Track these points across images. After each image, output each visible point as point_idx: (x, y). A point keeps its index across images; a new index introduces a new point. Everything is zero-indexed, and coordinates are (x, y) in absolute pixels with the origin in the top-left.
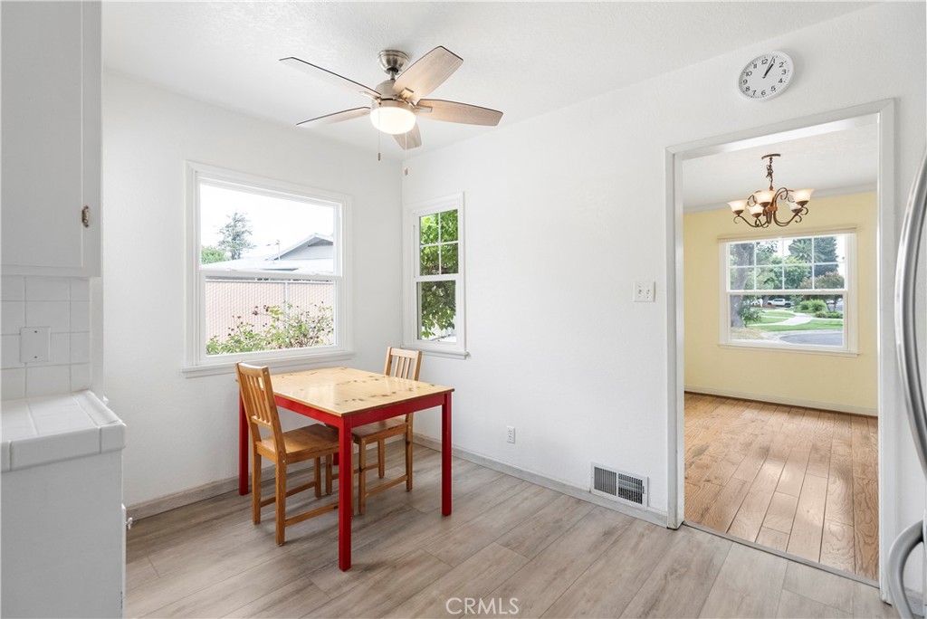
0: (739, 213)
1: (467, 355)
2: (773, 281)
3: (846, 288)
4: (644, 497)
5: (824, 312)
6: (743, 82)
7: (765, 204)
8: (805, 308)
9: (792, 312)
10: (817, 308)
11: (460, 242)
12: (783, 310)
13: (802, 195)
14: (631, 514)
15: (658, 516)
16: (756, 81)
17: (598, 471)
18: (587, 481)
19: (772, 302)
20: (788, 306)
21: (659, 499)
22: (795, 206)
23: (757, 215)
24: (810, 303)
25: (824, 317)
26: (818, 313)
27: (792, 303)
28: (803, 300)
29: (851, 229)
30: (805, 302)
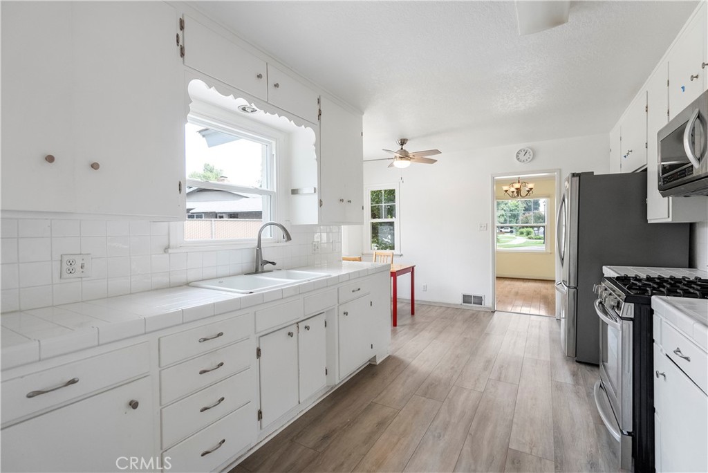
0: (506, 191)
1: (401, 255)
2: (503, 216)
3: (546, 223)
4: (483, 302)
5: (532, 236)
6: (517, 156)
7: (517, 189)
8: (522, 233)
9: (514, 236)
10: (528, 234)
11: (397, 204)
12: (509, 235)
13: (530, 186)
14: (477, 309)
15: (488, 308)
16: (521, 156)
17: (464, 296)
18: (460, 301)
19: (502, 230)
20: (511, 232)
21: (488, 302)
22: (528, 189)
23: (513, 192)
24: (524, 230)
25: (533, 239)
26: (529, 236)
27: (514, 230)
28: (520, 228)
29: (548, 196)
30: (522, 230)
